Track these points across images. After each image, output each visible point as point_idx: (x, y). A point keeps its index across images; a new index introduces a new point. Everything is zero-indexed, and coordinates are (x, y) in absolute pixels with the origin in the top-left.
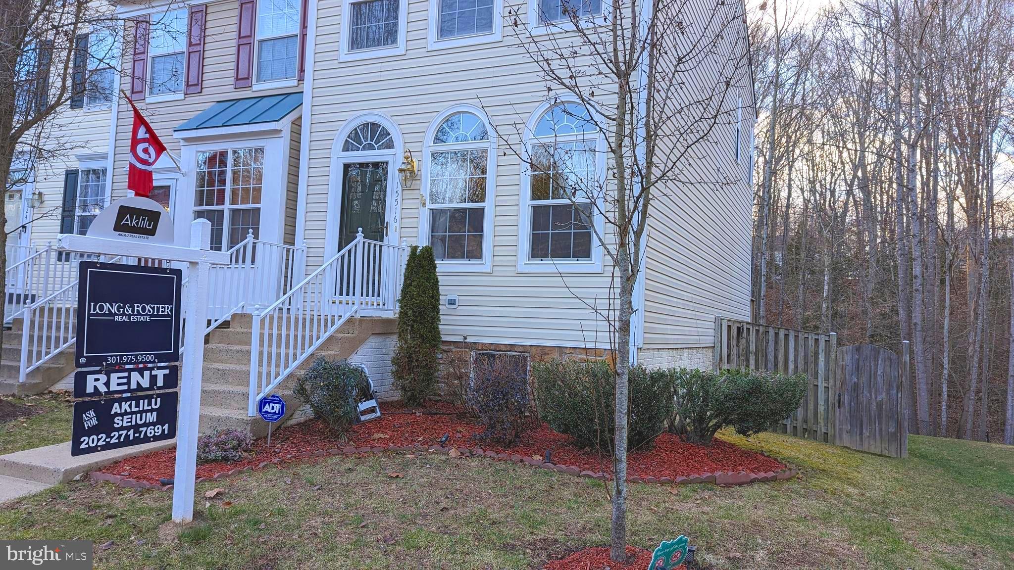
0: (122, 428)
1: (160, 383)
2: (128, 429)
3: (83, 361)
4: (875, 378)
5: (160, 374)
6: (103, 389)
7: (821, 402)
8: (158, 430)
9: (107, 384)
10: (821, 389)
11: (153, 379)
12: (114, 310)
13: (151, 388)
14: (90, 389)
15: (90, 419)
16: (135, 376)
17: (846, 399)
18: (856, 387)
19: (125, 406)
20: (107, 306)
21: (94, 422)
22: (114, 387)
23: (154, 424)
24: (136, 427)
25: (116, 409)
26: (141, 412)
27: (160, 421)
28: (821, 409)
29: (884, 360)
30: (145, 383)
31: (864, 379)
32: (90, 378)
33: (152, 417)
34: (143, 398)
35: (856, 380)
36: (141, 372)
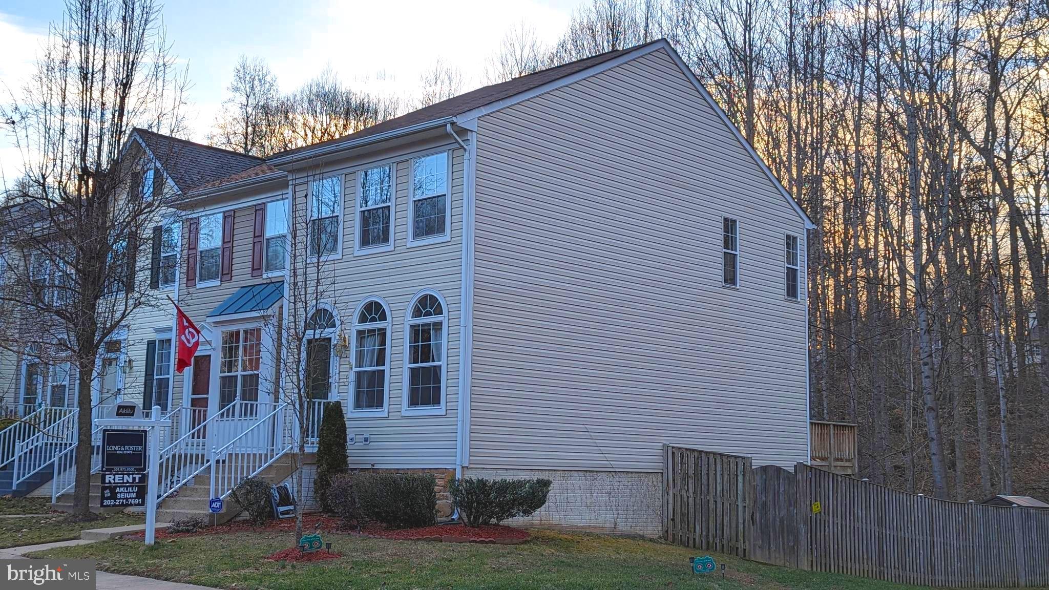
0: (120, 499)
1: (137, 480)
2: (123, 499)
3: (104, 469)
4: (779, 497)
5: (137, 477)
6: (112, 481)
7: (741, 521)
8: (137, 501)
9: (114, 479)
10: (740, 509)
11: (134, 479)
12: (117, 449)
13: (133, 483)
14: (107, 481)
15: (107, 493)
16: (126, 477)
17: (757, 516)
18: (764, 504)
19: (122, 489)
20: (114, 447)
21: (109, 495)
22: (117, 481)
23: (135, 498)
24: (127, 499)
25: (118, 490)
26: (129, 493)
27: (137, 497)
28: (741, 526)
29: (784, 479)
30: (131, 481)
31: (771, 497)
32: (107, 477)
33: (134, 495)
34: (130, 486)
35: (764, 499)
36: (128, 475)
